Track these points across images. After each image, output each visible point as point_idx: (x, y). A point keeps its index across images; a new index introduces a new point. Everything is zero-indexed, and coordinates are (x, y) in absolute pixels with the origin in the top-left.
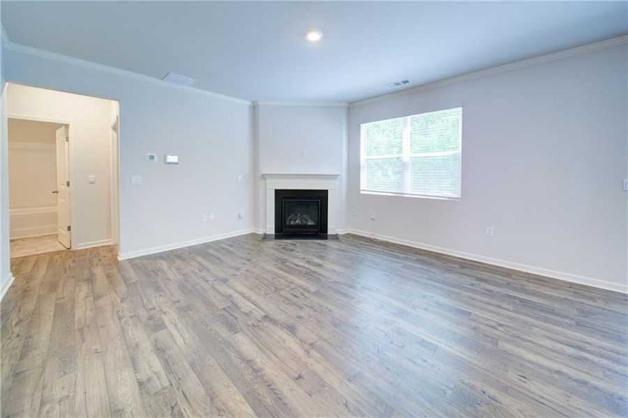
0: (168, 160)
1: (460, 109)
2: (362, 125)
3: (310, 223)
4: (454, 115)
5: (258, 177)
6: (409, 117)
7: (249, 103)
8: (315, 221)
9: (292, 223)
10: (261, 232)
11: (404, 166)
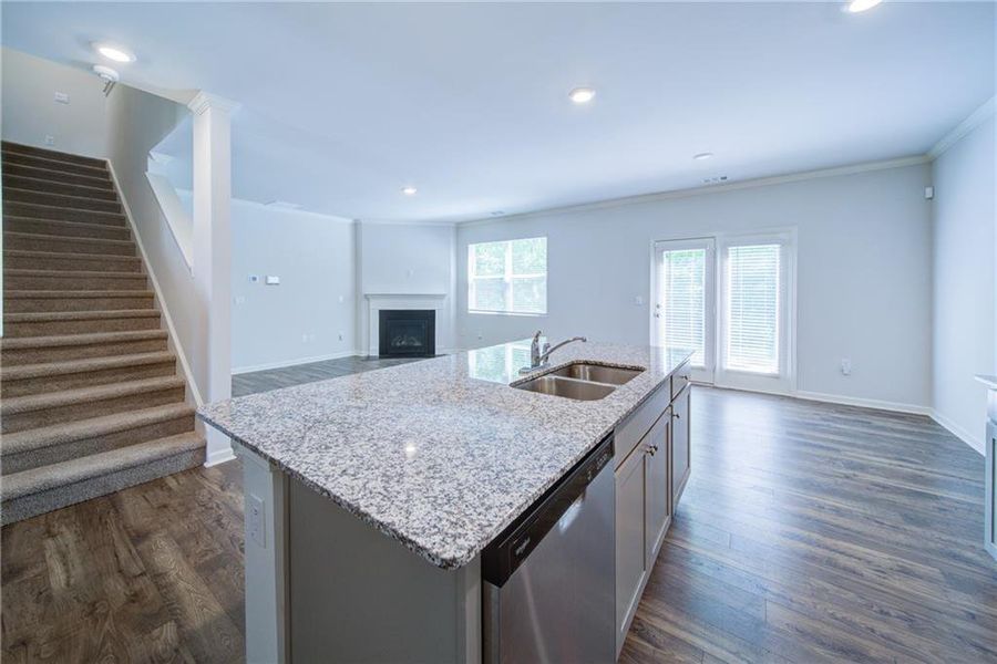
0: (270, 282)
1: (545, 239)
2: (470, 246)
3: (417, 344)
4: (541, 243)
5: (359, 297)
6: (510, 242)
7: (350, 221)
8: (422, 342)
9: (398, 344)
10: (364, 354)
11: (507, 285)
